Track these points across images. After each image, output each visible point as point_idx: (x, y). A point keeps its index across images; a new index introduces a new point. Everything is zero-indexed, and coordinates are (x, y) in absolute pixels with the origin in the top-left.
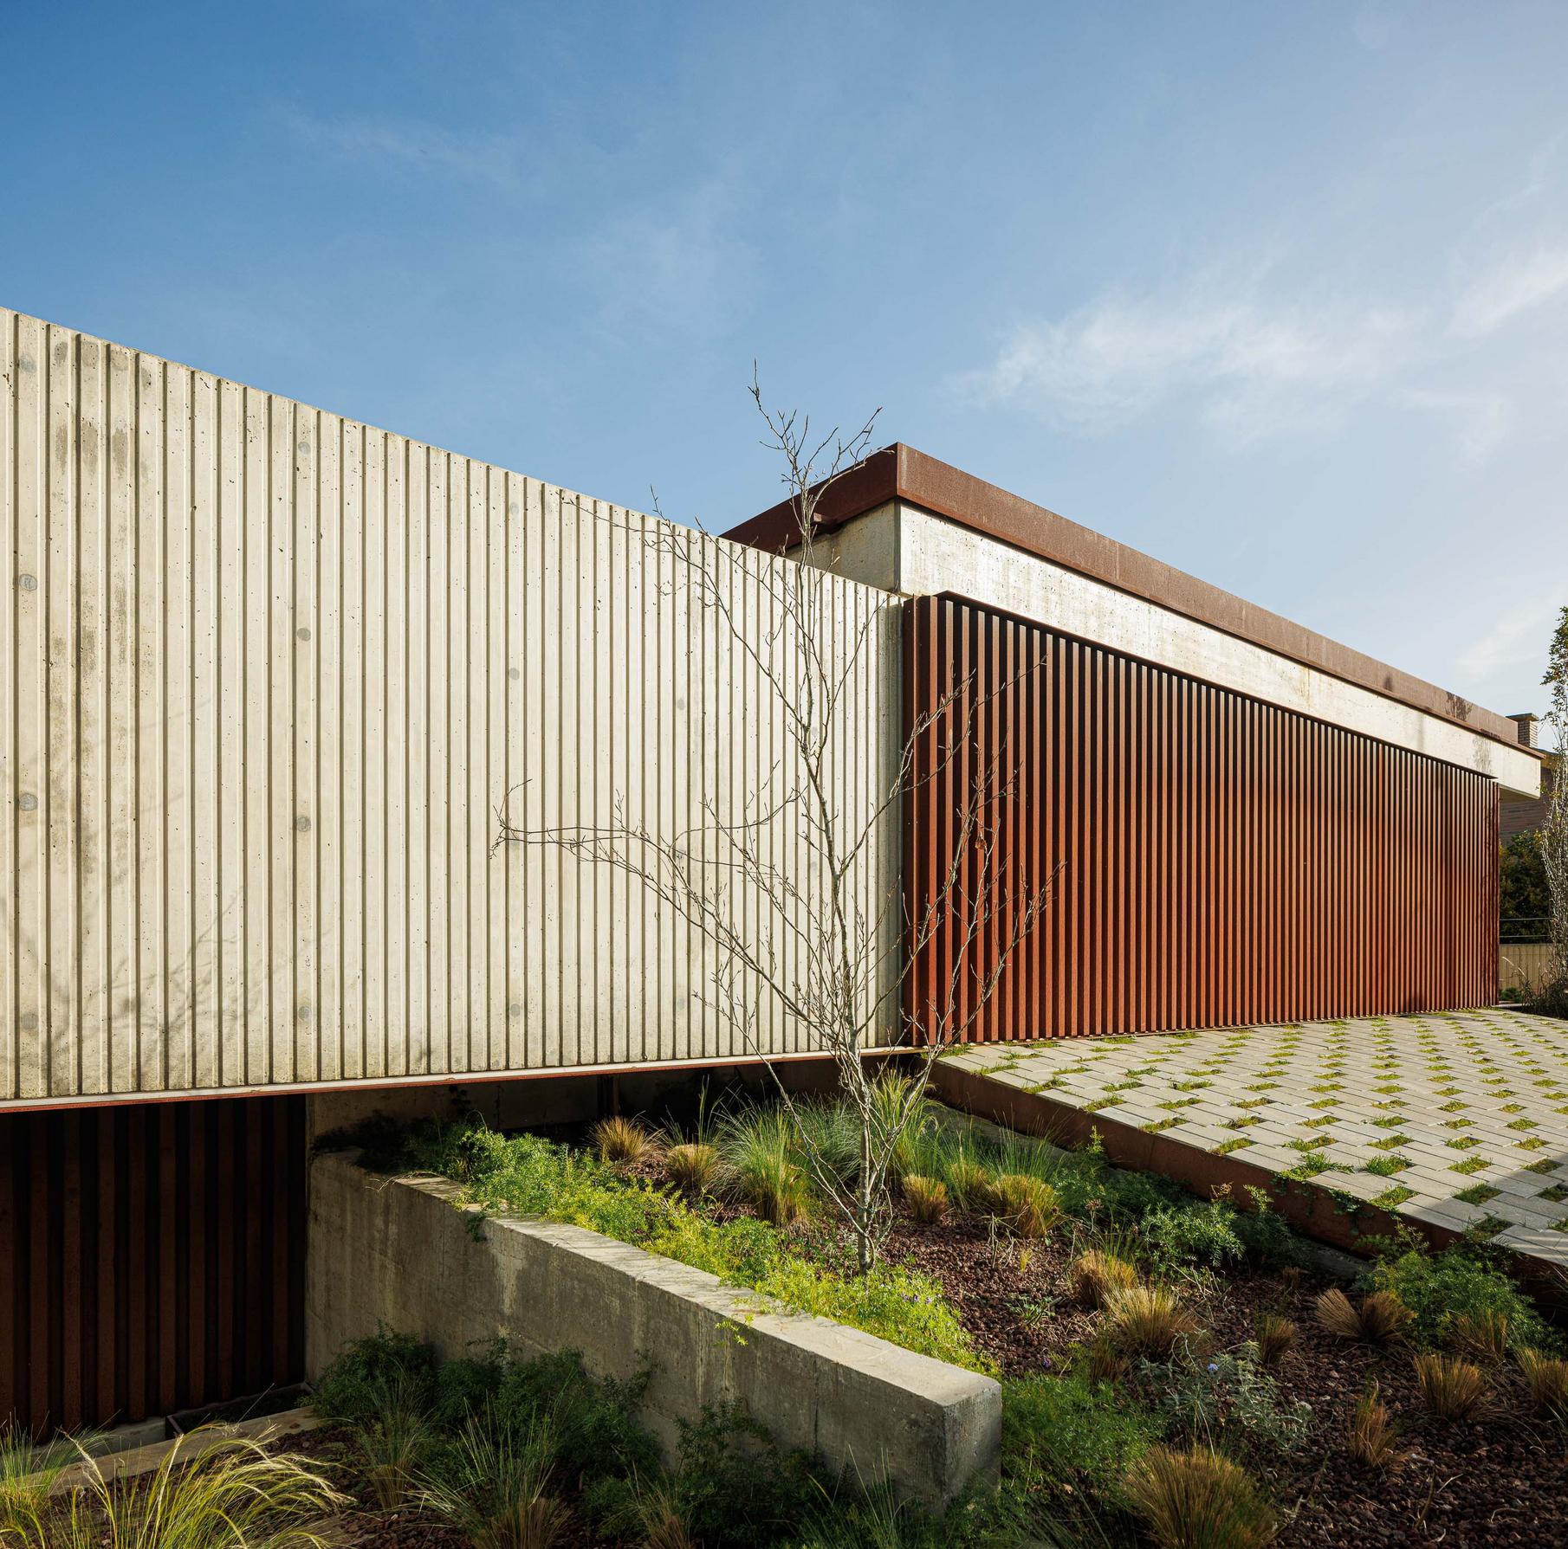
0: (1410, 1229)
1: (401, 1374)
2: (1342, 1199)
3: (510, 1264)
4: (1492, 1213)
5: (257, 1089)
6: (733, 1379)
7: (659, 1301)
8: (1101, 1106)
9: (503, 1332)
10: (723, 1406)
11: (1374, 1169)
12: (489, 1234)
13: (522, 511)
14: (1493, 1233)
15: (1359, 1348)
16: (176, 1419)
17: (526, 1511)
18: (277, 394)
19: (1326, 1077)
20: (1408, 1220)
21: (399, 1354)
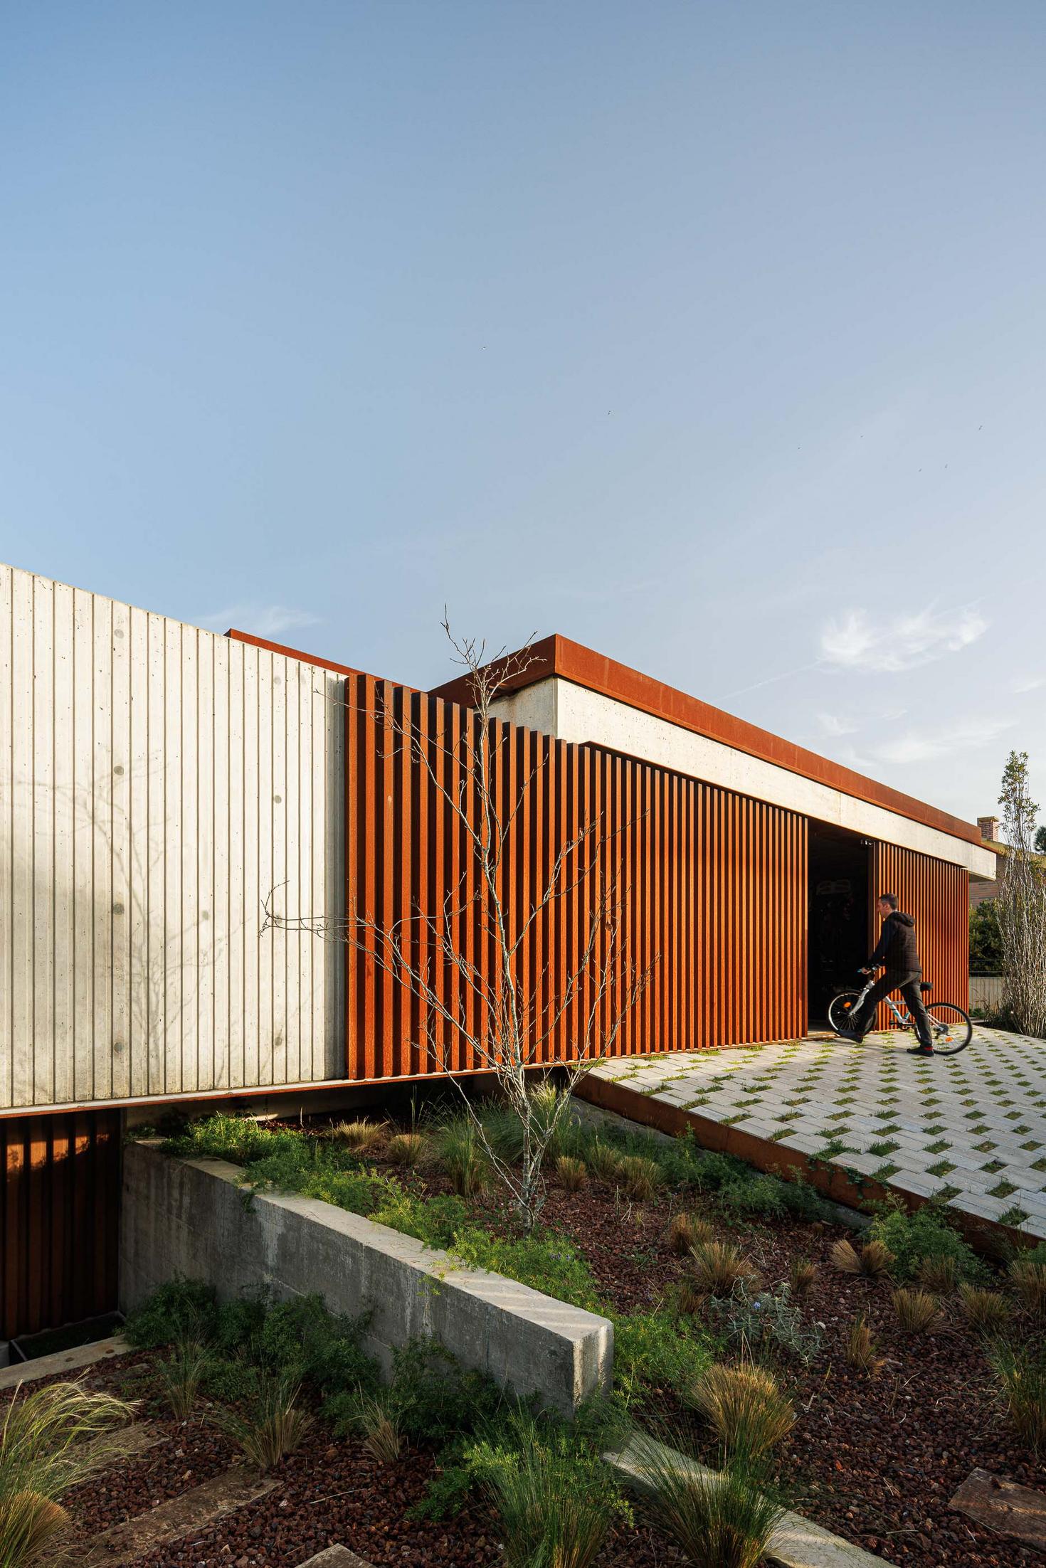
0: (895, 1196)
1: (191, 1309)
2: (851, 1173)
3: (272, 1230)
4: (949, 1183)
5: (82, 1105)
6: (431, 1318)
7: (380, 1261)
8: (694, 1105)
9: (268, 1278)
10: (423, 1338)
11: (876, 1151)
12: (257, 1206)
13: (284, 681)
14: (950, 1197)
15: (859, 1281)
16: (16, 1342)
17: (281, 1421)
18: (98, 594)
19: (848, 1081)
20: (896, 1190)
21: (191, 1295)
